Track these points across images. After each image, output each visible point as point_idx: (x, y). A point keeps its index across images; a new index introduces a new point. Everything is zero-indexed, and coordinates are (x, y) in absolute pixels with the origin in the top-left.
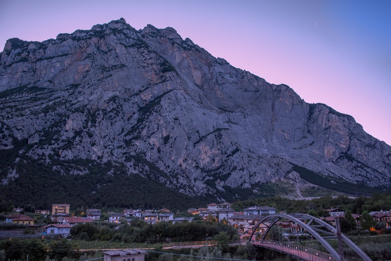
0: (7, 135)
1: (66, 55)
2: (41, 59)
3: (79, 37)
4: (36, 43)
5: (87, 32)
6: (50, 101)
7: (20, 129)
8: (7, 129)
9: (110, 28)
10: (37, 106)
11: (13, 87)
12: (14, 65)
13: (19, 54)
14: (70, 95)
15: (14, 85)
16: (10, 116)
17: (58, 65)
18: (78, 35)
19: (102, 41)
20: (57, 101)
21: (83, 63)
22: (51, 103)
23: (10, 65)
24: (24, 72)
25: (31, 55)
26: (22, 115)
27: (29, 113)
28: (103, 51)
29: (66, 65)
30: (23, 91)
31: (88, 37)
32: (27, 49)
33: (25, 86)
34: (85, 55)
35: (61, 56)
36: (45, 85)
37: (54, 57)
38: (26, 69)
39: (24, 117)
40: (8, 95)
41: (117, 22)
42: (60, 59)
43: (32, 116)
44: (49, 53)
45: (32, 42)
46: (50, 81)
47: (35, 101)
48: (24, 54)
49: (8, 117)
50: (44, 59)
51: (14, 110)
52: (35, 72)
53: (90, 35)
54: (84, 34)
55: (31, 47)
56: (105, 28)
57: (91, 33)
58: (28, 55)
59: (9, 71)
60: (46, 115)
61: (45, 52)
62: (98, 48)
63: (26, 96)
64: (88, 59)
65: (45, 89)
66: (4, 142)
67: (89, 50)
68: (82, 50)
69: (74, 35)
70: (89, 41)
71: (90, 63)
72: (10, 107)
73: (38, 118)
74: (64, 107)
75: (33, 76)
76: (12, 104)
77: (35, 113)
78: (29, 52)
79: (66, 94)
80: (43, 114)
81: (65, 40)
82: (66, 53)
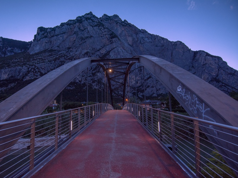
0: (37, 71)
1: (64, 33)
2: (53, 36)
3: (70, 24)
4: (51, 28)
5: (74, 20)
6: (57, 55)
7: (43, 69)
8: (37, 68)
9: (85, 18)
10: (51, 58)
11: (41, 50)
12: (41, 40)
13: (43, 34)
14: (67, 52)
15: (42, 49)
16: (39, 63)
17: (61, 38)
18: (70, 22)
19: (81, 24)
20: (60, 55)
21: (72, 37)
22: (58, 56)
23: (40, 40)
24: (46, 43)
25: (48, 34)
26: (44, 62)
27: (47, 61)
28: (81, 30)
29: (65, 38)
30: (46, 52)
31: (74, 23)
32: (47, 31)
33: (47, 50)
34: (73, 32)
35: (62, 34)
36: (56, 48)
37: (59, 34)
38: (47, 41)
39: (45, 63)
40: (40, 54)
41: (88, 14)
42: (62, 35)
43: (49, 63)
44: (57, 33)
45: (49, 28)
46: (58, 47)
47: (51, 56)
48: (45, 34)
49: (38, 63)
50: (55, 36)
51: (41, 60)
52: (51, 42)
53: (75, 22)
54: (72, 22)
55: (49, 30)
56: (82, 18)
57: (76, 21)
58: (47, 34)
59: (39, 42)
60: (55, 62)
61: (55, 33)
62: (79, 28)
63: (47, 54)
64: (74, 34)
65: (56, 50)
66: (36, 74)
67: (75, 30)
68: (72, 30)
69: (68, 23)
70: (75, 25)
71: (76, 37)
72: (39, 59)
73: (51, 63)
74: (63, 58)
75: (50, 44)
76: (41, 57)
77: (50, 61)
78: (48, 33)
79: (65, 52)
80: (53, 62)
81: (63, 26)
82: (64, 32)
